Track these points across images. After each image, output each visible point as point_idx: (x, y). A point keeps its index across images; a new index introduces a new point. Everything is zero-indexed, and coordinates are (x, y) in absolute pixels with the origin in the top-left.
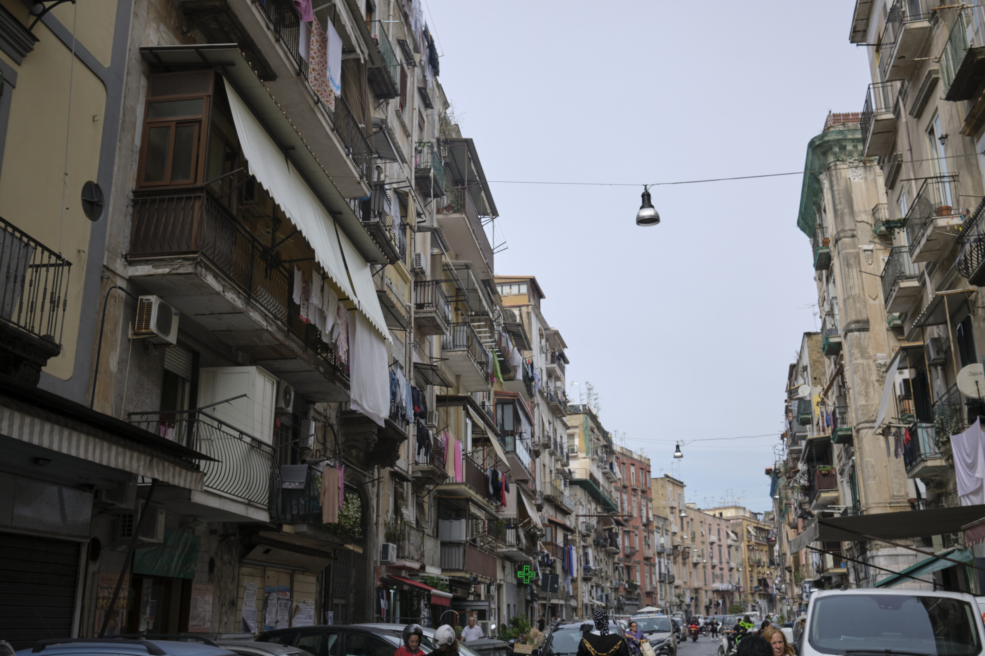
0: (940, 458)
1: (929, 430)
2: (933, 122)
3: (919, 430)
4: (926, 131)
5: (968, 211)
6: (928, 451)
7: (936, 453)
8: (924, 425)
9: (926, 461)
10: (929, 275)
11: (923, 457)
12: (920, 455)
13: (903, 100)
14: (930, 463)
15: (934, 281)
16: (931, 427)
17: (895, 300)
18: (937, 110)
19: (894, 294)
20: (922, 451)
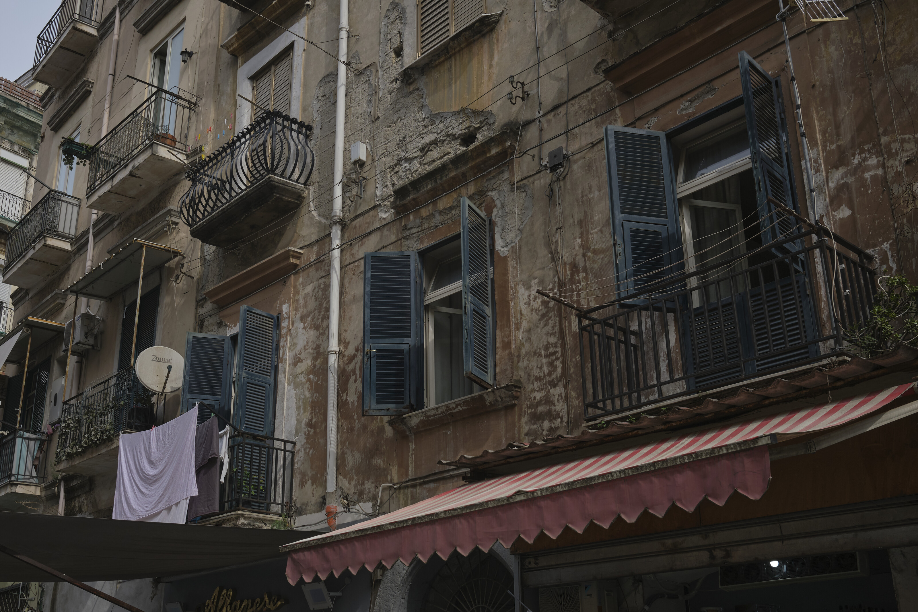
0: (36, 485)
1: (32, 443)
2: (170, 39)
3: (19, 441)
4: (151, 51)
5: (200, 150)
6: (22, 472)
7: (33, 477)
8: (27, 435)
9: (16, 485)
10: (95, 236)
11: (13, 478)
12: (10, 475)
13: (121, 13)
14: (20, 490)
15: (100, 244)
16: (34, 439)
17: (26, 263)
18: (184, 20)
19: (31, 253)
20: (14, 471)
